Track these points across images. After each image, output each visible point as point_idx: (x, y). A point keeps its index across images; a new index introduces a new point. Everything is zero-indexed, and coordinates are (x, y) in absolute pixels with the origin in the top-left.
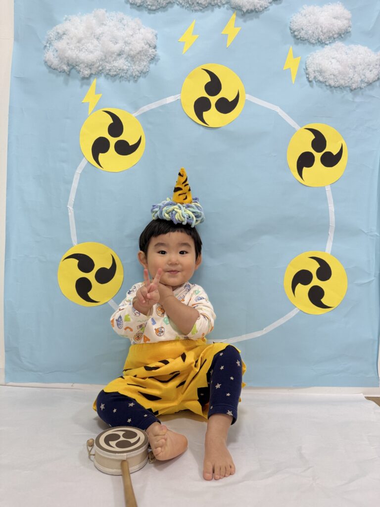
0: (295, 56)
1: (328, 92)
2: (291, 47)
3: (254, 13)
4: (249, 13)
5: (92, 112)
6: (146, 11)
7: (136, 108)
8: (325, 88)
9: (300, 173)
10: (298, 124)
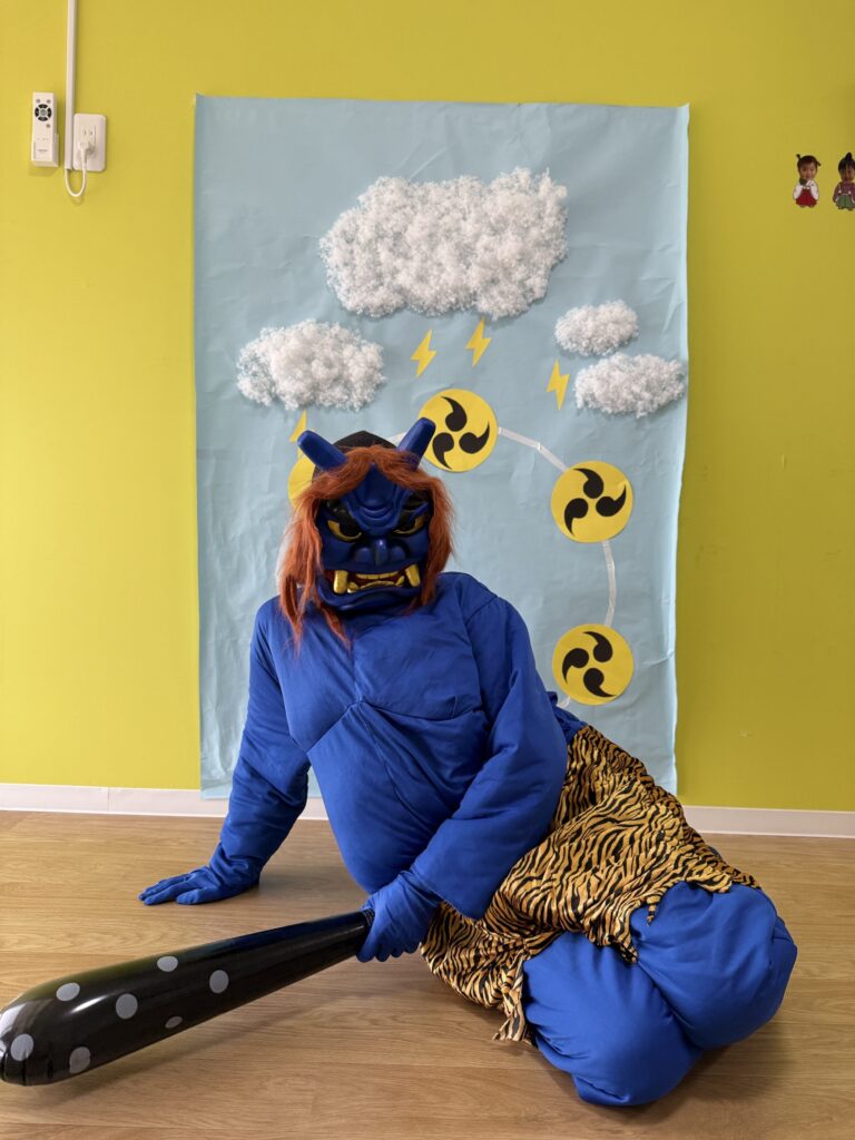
0: (562, 373)
1: (606, 421)
2: (556, 362)
3: (508, 320)
4: (501, 321)
6: (368, 320)
9: (569, 525)
10: (565, 463)
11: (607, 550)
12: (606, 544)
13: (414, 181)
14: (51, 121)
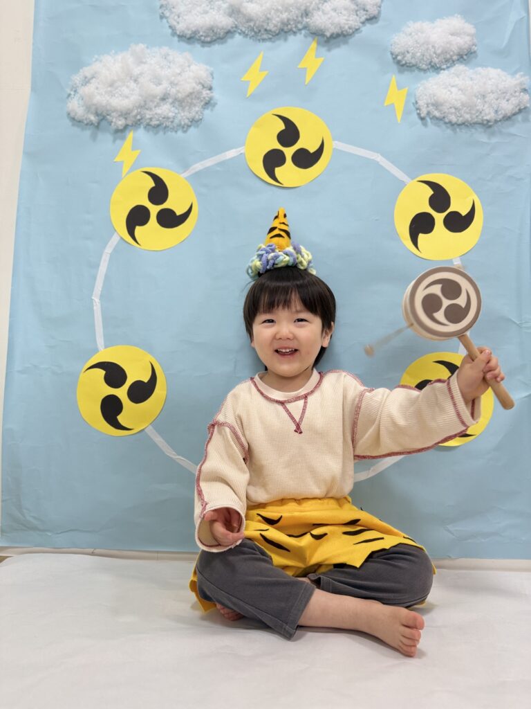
0: (400, 87)
1: (449, 131)
2: (394, 77)
3: (341, 38)
4: (335, 38)
5: (127, 174)
6: (198, 43)
7: (186, 167)
8: (444, 127)
9: (415, 242)
10: (408, 175)
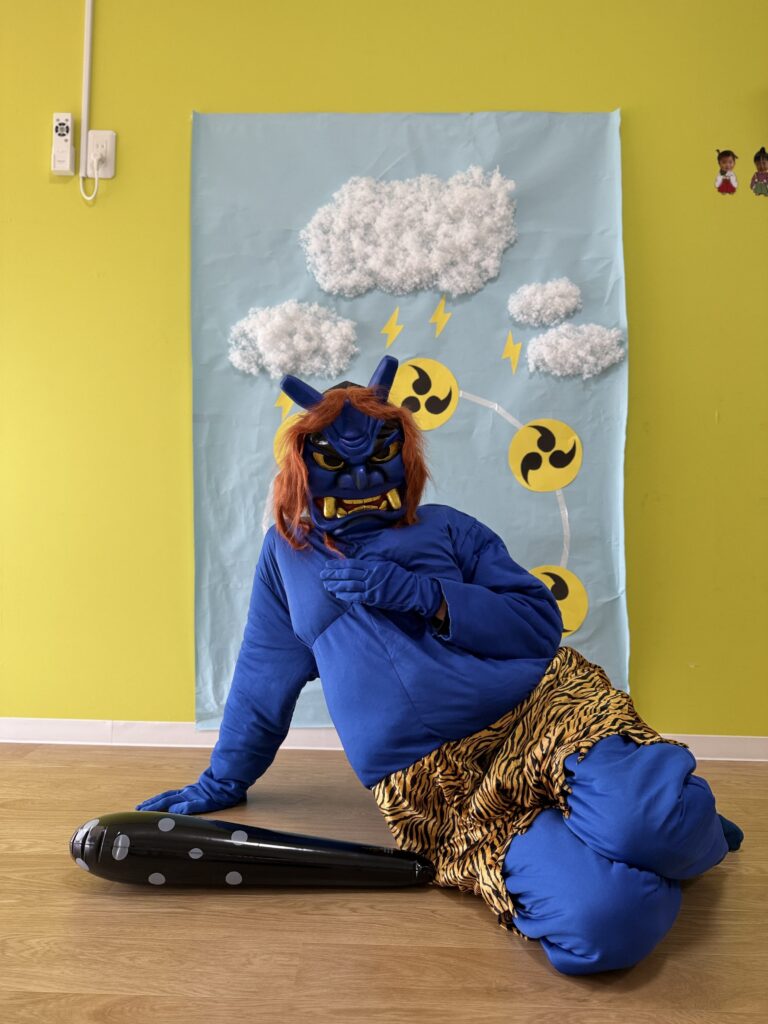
0: (515, 342)
1: (554, 383)
2: (510, 333)
3: (466, 297)
4: (460, 298)
5: (287, 417)
6: (342, 300)
8: (550, 379)
9: (525, 476)
10: (521, 421)
11: (561, 499)
12: (559, 493)
13: (381, 179)
14: (68, 136)
